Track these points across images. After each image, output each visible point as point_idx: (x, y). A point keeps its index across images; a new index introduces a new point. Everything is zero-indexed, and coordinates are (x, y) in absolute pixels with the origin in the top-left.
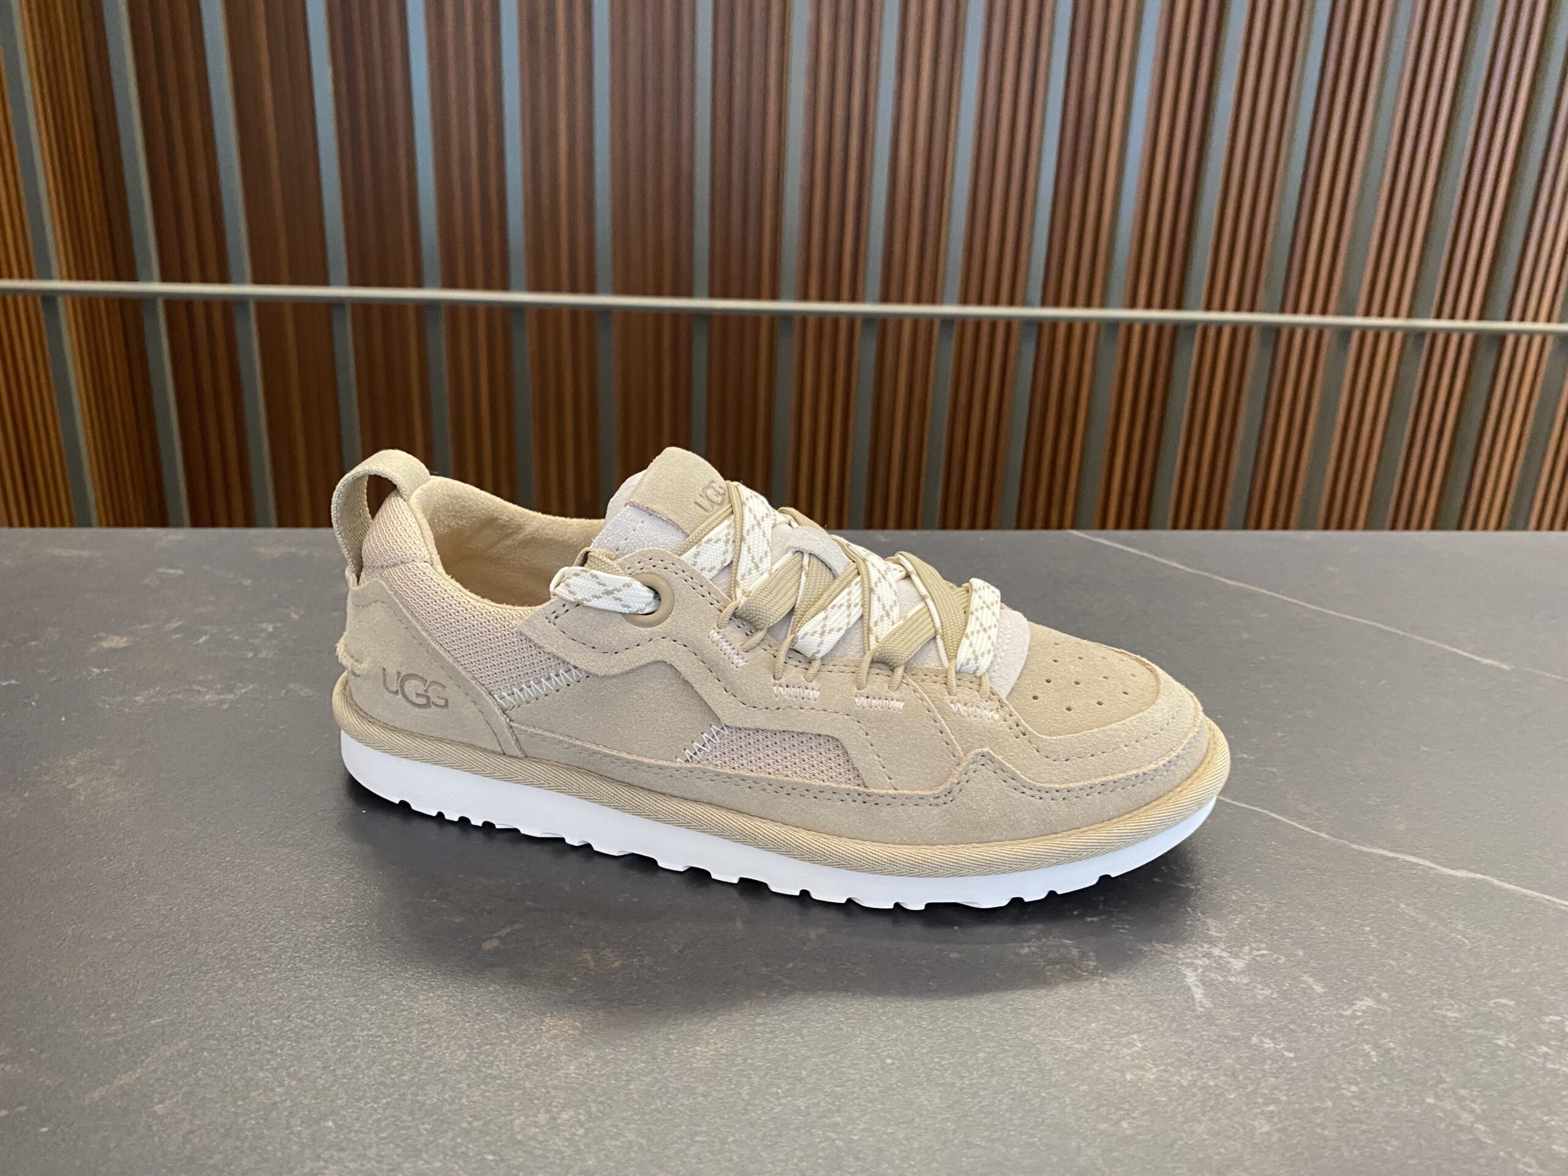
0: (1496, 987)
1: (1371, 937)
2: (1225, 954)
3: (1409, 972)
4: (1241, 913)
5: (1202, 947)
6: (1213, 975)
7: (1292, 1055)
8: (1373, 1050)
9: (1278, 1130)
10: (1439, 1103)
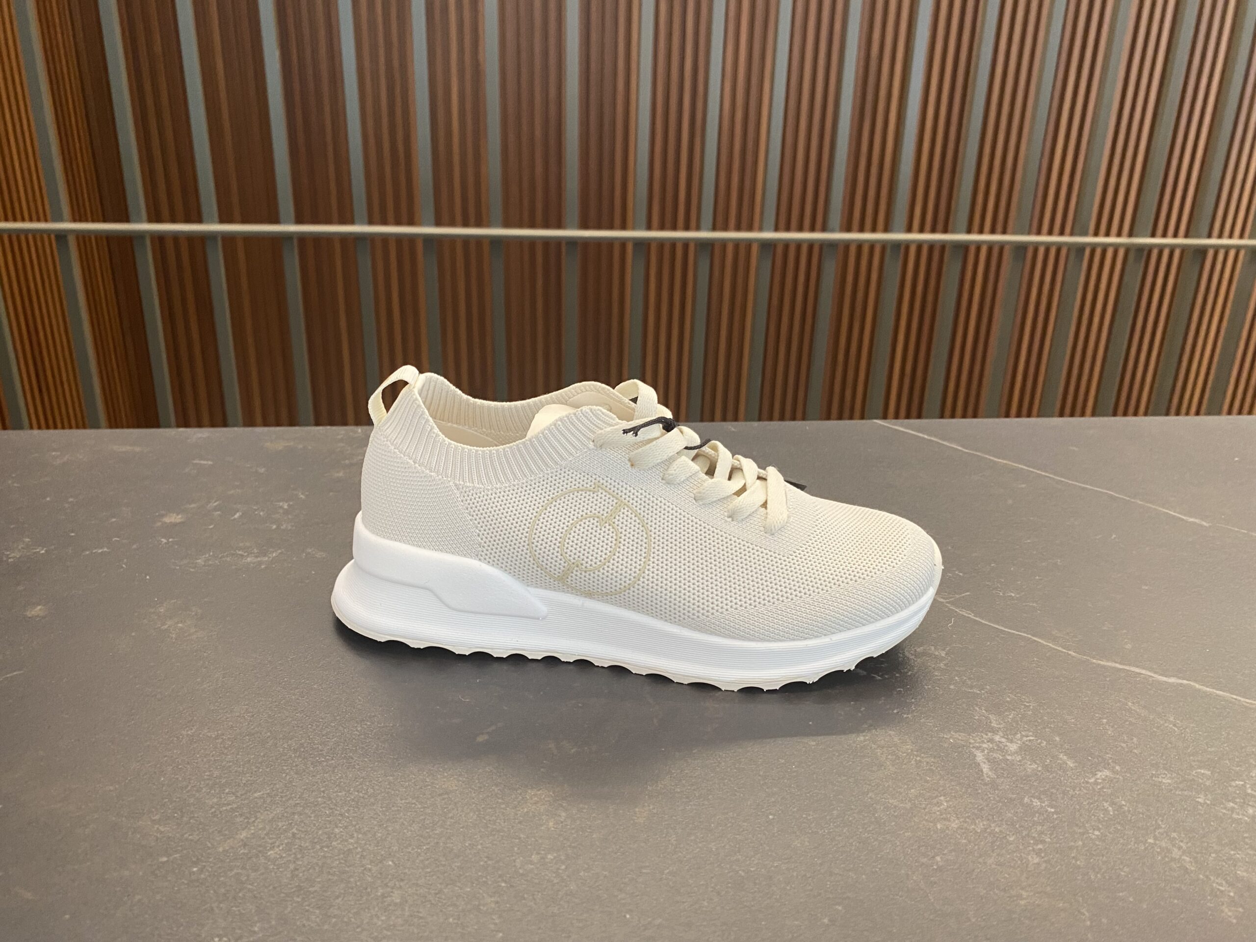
0: (1198, 761)
1: (1107, 727)
2: (1003, 740)
3: (1136, 751)
4: (1014, 710)
5: (987, 735)
6: (995, 755)
7: (1053, 810)
8: (1110, 806)
9: (1045, 862)
10: (1157, 842)
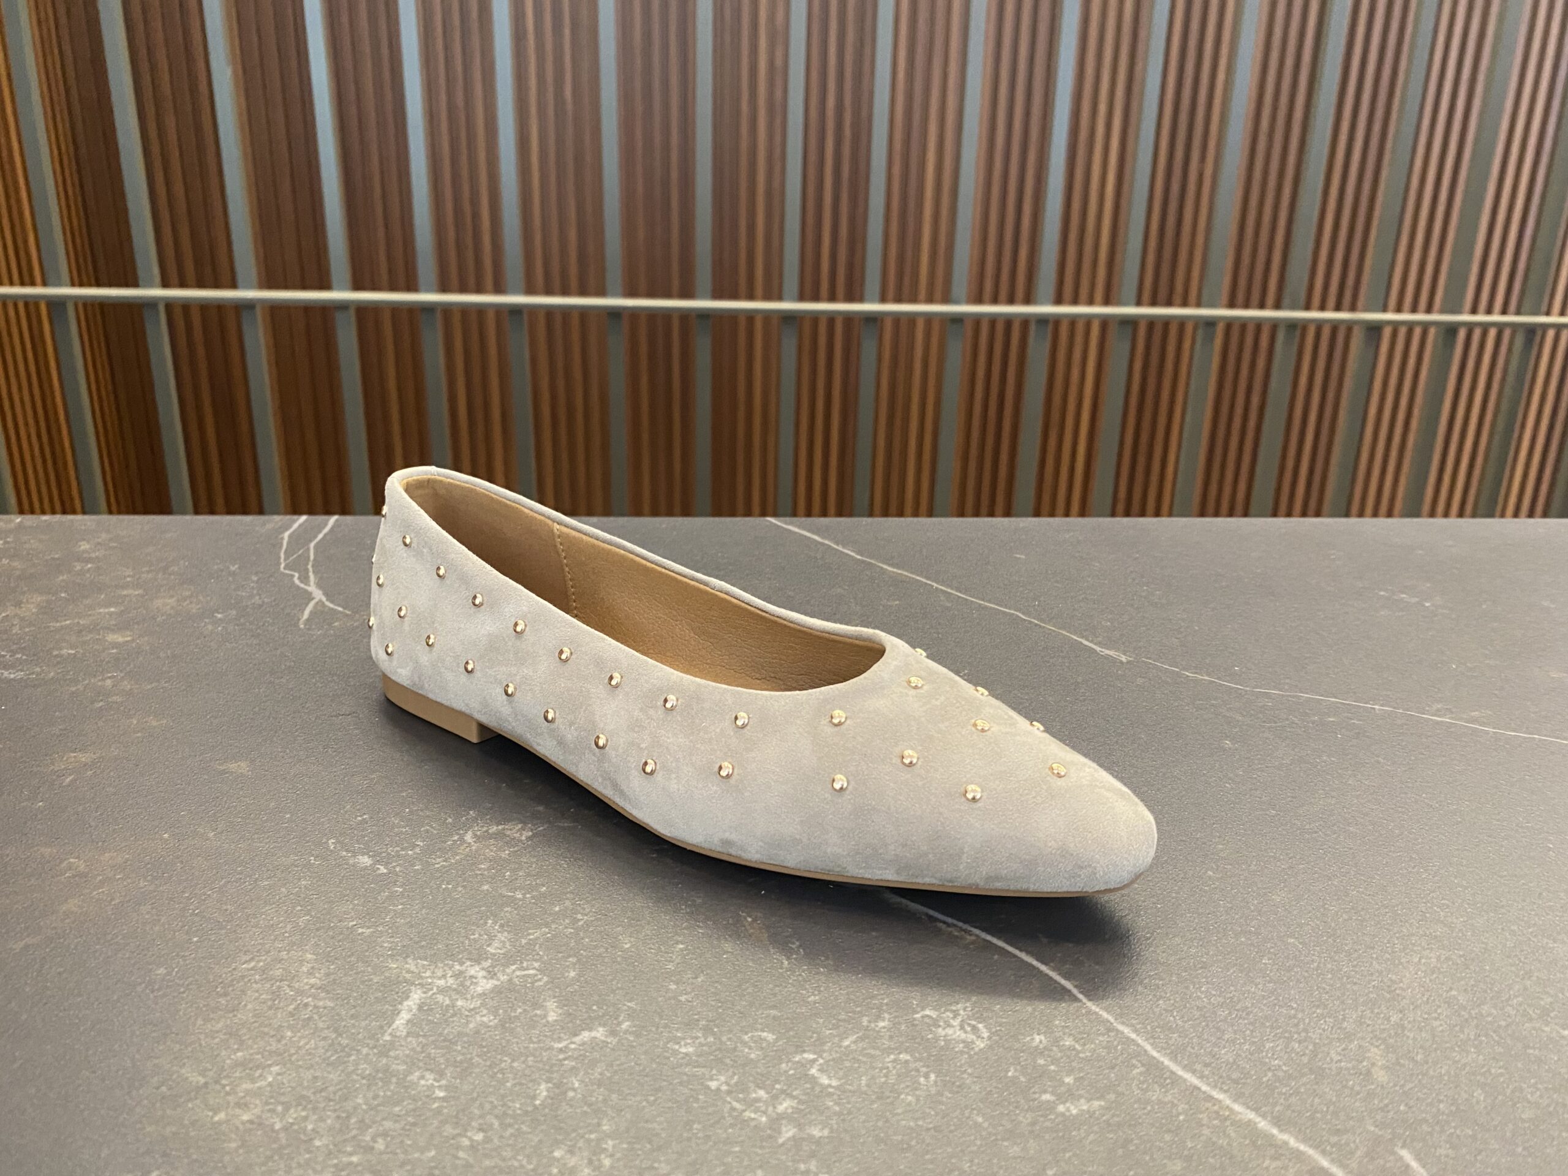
2: (482, 973)
4: (547, 925)
5: (462, 964)
7: (442, 1094)
8: (548, 1091)
10: (568, 1156)
